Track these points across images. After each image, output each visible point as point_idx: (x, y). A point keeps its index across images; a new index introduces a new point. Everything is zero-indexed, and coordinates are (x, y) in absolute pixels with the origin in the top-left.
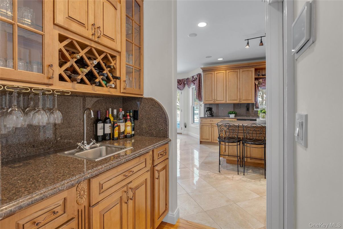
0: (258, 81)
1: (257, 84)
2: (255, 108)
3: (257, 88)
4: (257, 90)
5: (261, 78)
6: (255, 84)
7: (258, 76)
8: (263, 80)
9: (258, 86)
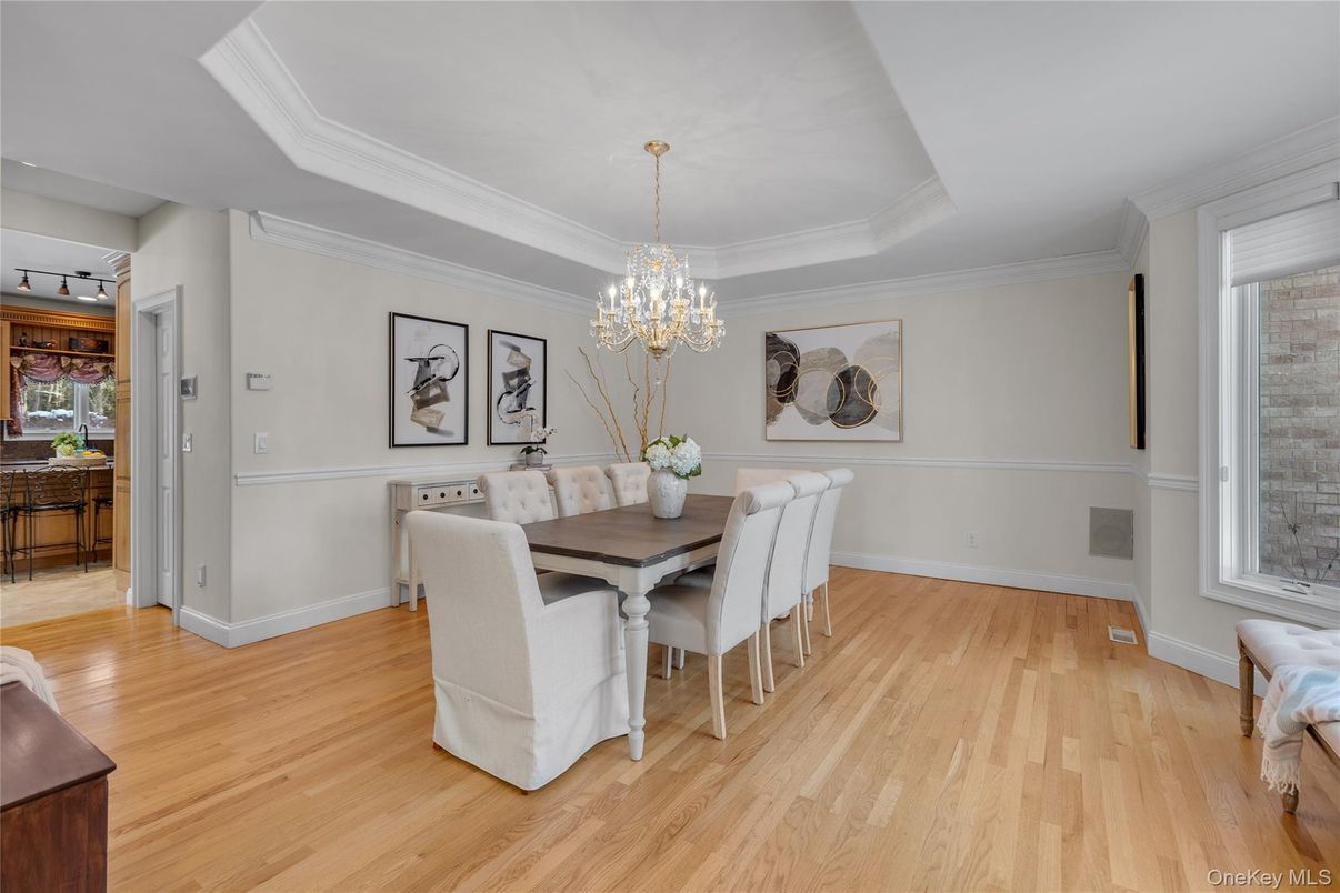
0: (21, 360)
1: (17, 366)
2: (6, 431)
3: (17, 378)
4: (18, 383)
5: (29, 352)
6: (12, 367)
7: (22, 345)
8: (36, 359)
9: (19, 373)
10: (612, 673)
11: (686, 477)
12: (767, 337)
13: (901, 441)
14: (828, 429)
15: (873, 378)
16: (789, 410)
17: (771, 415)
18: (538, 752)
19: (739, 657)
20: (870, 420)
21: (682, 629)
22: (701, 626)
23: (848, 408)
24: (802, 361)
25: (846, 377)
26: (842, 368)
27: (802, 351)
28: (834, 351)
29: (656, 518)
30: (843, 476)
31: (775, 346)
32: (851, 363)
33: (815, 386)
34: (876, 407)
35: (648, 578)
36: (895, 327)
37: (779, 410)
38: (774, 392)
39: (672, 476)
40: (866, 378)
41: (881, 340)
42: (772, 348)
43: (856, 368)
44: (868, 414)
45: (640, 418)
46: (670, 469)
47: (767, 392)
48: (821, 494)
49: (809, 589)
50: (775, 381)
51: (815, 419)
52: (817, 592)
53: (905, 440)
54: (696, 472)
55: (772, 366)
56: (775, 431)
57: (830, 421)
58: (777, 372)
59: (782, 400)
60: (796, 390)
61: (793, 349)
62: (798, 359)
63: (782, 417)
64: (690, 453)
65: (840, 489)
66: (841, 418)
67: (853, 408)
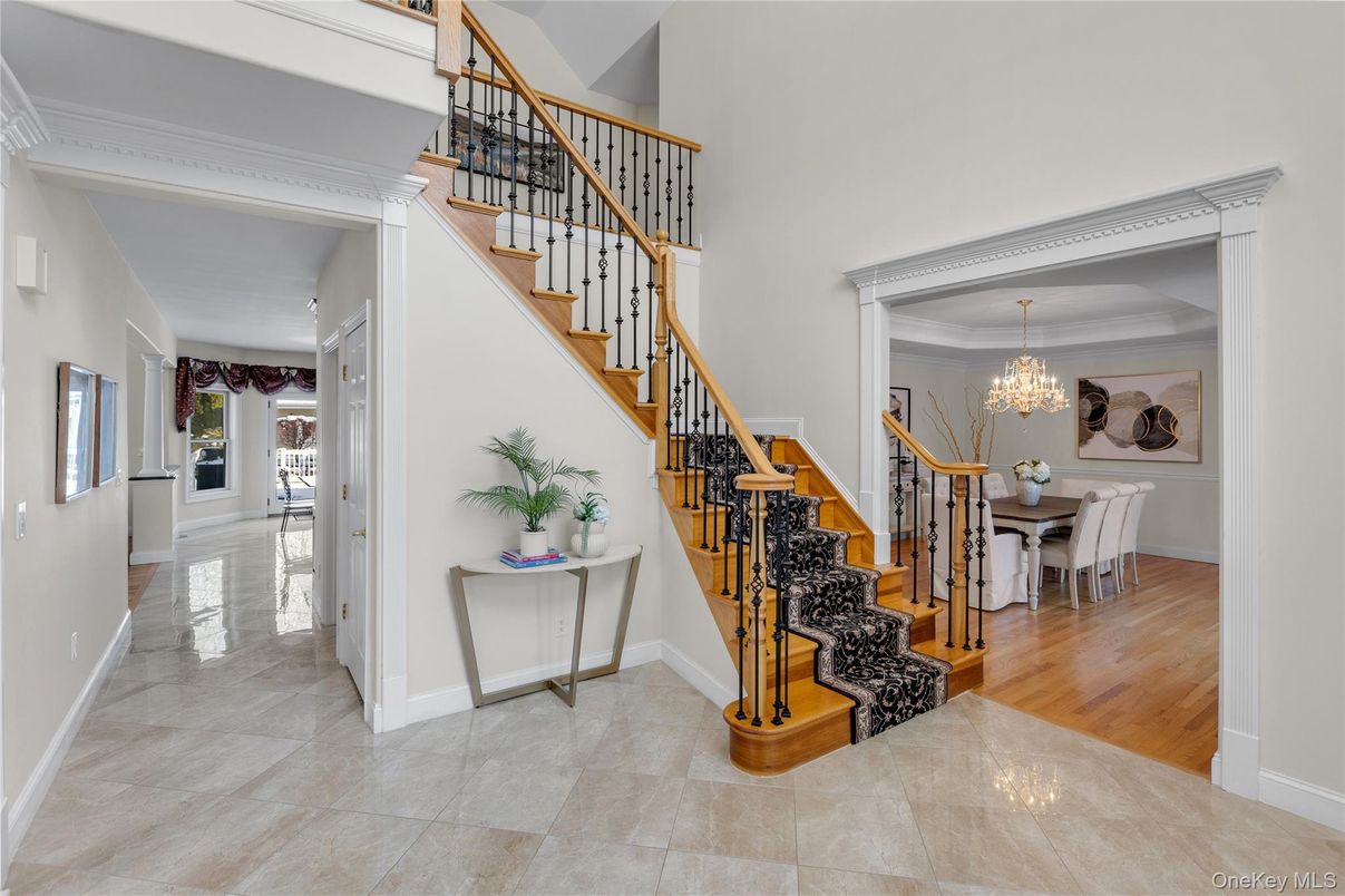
10: (1020, 572)
11: (1043, 483)
12: (1080, 382)
13: (1200, 462)
14: (1134, 451)
15: (1175, 415)
16: (1099, 436)
17: (1083, 439)
18: (994, 595)
19: (1084, 573)
20: (1171, 446)
21: (1055, 557)
22: (1065, 556)
23: (1152, 436)
24: (1110, 400)
25: (1151, 413)
26: (1148, 406)
27: (1111, 393)
28: (1141, 394)
29: (1022, 505)
30: (1149, 486)
31: (1086, 388)
32: (1155, 403)
33: (1122, 420)
34: (1177, 436)
35: (1041, 528)
36: (1195, 377)
37: (1091, 436)
38: (1086, 423)
39: (1033, 483)
40: (1167, 415)
41: (1182, 386)
42: (1084, 390)
43: (1160, 407)
44: (1169, 441)
45: (975, 440)
46: (1033, 479)
47: (1080, 424)
48: (1132, 495)
49: (1123, 551)
50: (1087, 414)
51: (1122, 444)
52: (1128, 555)
53: (1204, 461)
54: (1048, 481)
55: (1084, 403)
56: (1085, 451)
57: (1135, 446)
58: (1089, 407)
59: (1094, 429)
60: (1106, 421)
61: (1103, 392)
62: (1107, 399)
63: (1092, 442)
64: (1044, 470)
65: (1144, 495)
66: (1145, 444)
67: (1156, 437)
